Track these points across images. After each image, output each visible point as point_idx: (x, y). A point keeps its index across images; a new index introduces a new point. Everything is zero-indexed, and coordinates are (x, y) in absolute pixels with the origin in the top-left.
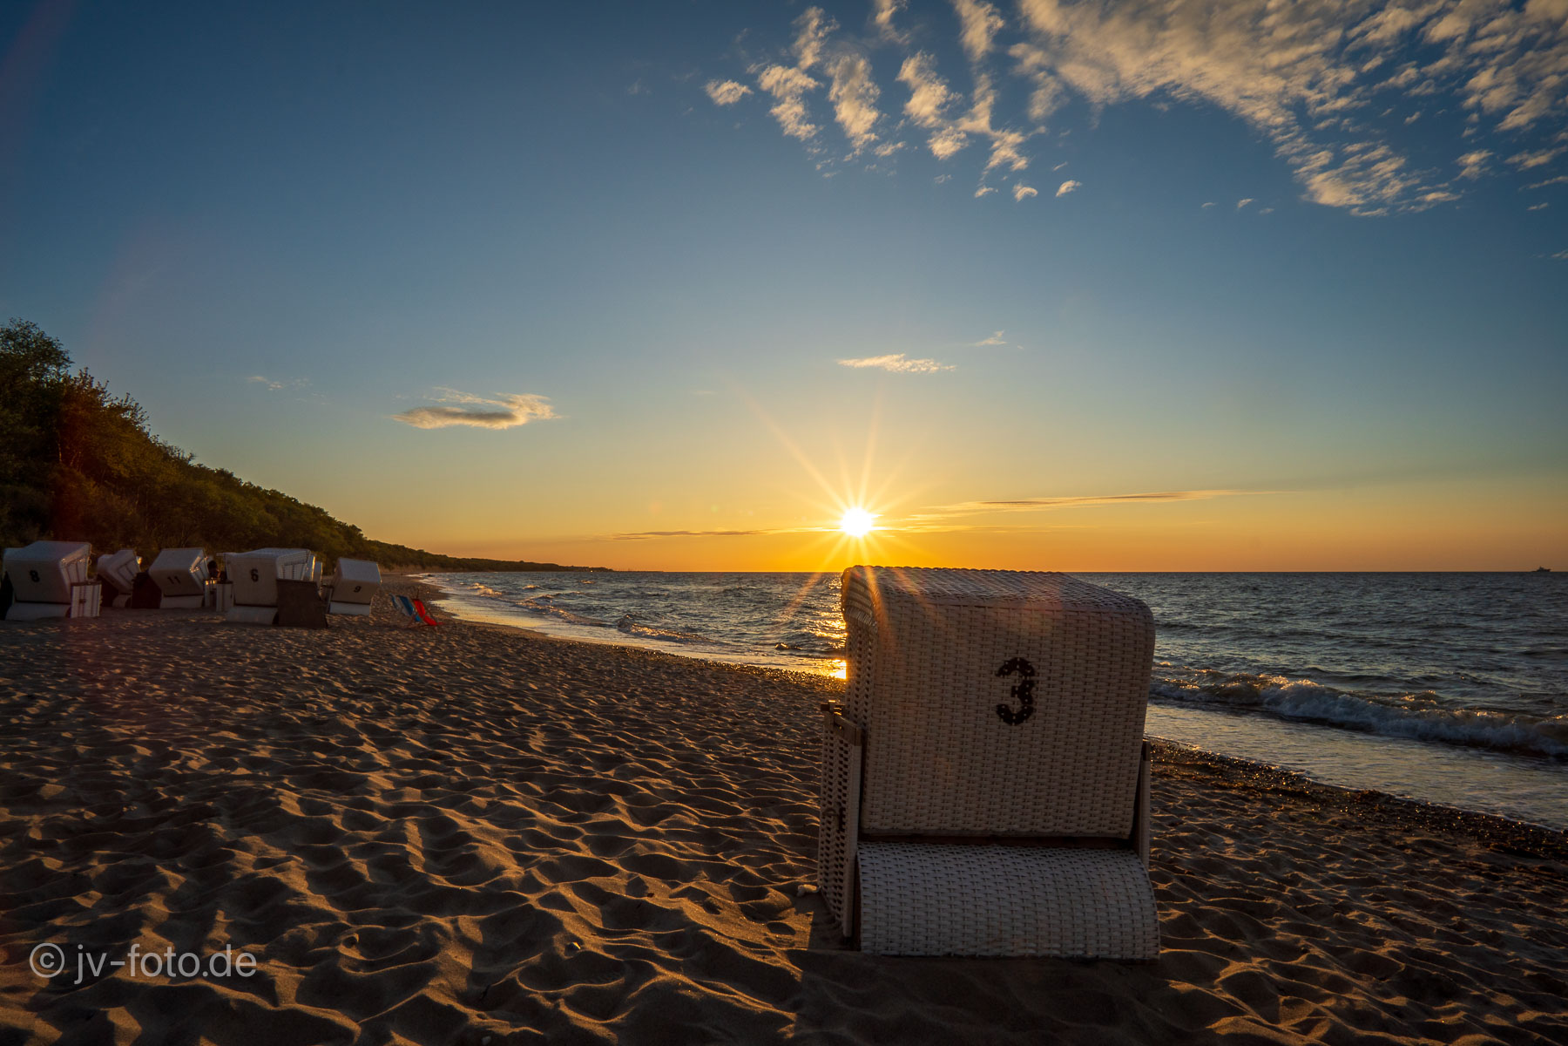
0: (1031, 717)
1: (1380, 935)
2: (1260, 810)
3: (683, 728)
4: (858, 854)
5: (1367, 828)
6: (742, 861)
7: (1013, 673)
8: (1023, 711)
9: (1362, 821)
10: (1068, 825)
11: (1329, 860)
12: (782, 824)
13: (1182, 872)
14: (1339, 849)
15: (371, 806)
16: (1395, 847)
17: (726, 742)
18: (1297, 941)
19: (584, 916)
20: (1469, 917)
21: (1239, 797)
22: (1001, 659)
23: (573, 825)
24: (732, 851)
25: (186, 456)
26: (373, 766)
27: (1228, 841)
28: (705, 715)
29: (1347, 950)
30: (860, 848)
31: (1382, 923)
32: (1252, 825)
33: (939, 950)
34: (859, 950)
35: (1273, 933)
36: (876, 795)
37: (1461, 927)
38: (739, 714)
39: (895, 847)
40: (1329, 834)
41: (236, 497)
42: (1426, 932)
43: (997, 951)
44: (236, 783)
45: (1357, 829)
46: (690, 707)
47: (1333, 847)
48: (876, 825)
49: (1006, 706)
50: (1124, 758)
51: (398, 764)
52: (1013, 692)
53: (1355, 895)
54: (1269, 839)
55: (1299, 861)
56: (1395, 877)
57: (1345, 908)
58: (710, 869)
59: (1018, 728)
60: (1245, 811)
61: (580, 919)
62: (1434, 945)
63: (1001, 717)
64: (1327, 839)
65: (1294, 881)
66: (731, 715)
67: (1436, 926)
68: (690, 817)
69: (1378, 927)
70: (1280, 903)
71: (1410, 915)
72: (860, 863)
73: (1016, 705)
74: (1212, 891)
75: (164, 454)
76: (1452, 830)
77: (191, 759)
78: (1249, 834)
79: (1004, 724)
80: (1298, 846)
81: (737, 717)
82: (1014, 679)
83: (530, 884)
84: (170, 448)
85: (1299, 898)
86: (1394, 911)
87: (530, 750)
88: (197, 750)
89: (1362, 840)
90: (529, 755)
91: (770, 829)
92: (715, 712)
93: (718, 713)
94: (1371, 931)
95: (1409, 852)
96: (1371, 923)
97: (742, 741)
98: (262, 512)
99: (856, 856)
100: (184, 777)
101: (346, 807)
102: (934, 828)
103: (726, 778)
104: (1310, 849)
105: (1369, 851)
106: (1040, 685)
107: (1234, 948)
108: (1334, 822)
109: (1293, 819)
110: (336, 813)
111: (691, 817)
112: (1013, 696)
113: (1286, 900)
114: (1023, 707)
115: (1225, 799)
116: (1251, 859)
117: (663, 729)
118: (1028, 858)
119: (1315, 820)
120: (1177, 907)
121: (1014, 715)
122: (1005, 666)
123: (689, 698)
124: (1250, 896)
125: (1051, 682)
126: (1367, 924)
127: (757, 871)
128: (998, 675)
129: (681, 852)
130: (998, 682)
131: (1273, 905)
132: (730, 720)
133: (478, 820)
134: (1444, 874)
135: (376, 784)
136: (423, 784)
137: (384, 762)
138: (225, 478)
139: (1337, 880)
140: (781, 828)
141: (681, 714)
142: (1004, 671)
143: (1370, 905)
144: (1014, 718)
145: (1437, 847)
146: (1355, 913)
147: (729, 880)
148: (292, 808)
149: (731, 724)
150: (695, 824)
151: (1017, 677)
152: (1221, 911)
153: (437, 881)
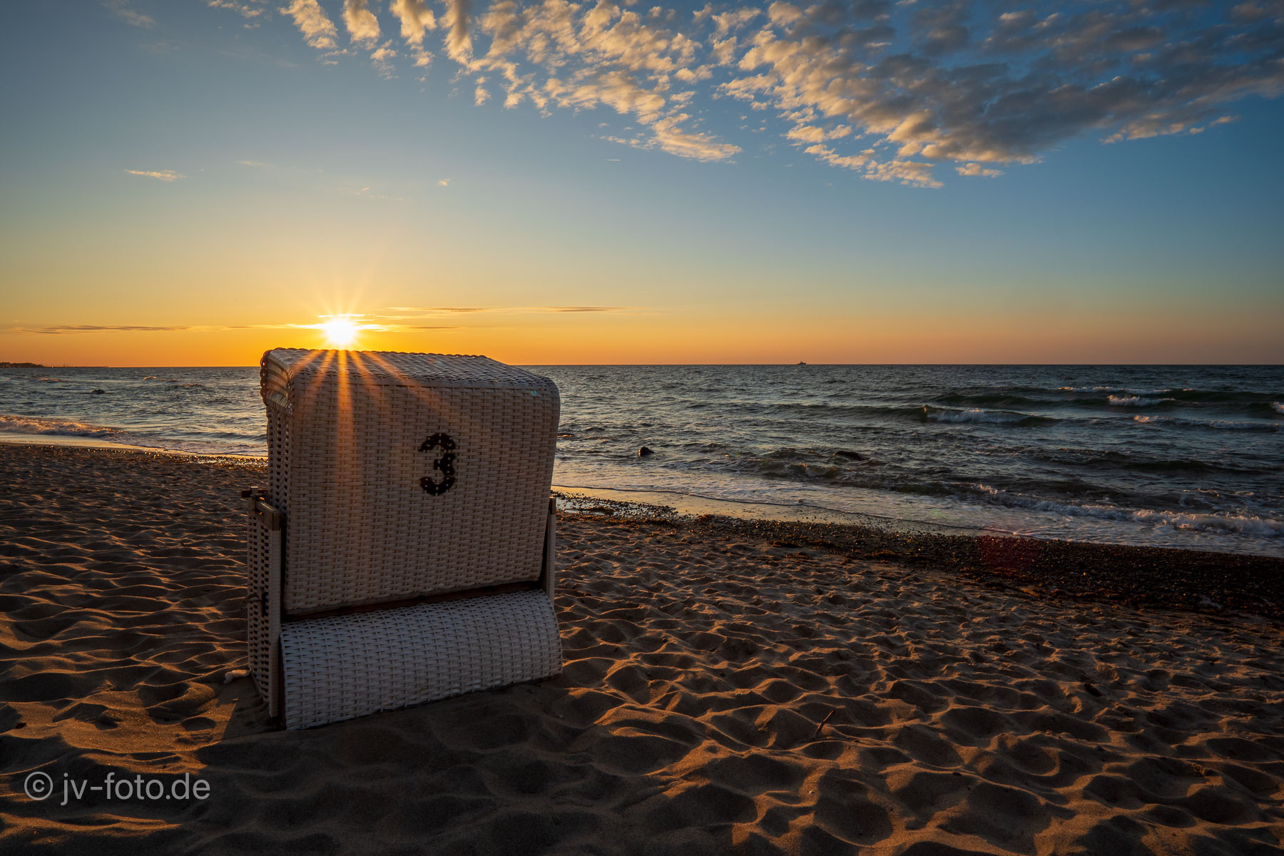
0: (453, 487)
1: (712, 618)
2: (638, 538)
3: (109, 525)
4: (282, 636)
5: (705, 542)
6: (160, 659)
7: (435, 448)
8: (445, 481)
9: (701, 537)
10: (488, 576)
11: (681, 568)
12: (216, 611)
13: (582, 595)
14: (687, 559)
16: (721, 552)
17: (162, 535)
18: (660, 634)
20: (763, 594)
21: (624, 530)
22: (423, 435)
24: (151, 650)
27: (616, 564)
28: (143, 509)
29: (690, 634)
30: (283, 630)
31: (713, 609)
32: (632, 550)
33: (368, 709)
34: (285, 728)
35: (643, 631)
36: (299, 576)
37: (758, 602)
38: (185, 504)
39: (321, 623)
40: (681, 550)
42: (738, 610)
43: (424, 698)
45: (699, 543)
46: (125, 502)
47: (684, 559)
48: (301, 605)
49: (430, 478)
50: (535, 514)
52: (436, 465)
53: (697, 592)
54: (643, 559)
55: (662, 572)
56: (721, 574)
57: (690, 602)
58: (114, 675)
59: (441, 497)
60: (627, 539)
62: (743, 619)
63: (425, 489)
64: (680, 553)
65: (657, 589)
66: (175, 506)
67: (744, 604)
68: (100, 622)
69: (711, 612)
70: (649, 607)
71: (730, 600)
72: (284, 645)
73: (438, 477)
74: (603, 606)
76: (752, 535)
78: (630, 557)
79: (428, 495)
80: (662, 561)
81: (182, 508)
82: (437, 453)
85: (662, 600)
86: (720, 598)
89: (701, 551)
91: (201, 618)
92: (154, 506)
93: (158, 506)
94: (706, 617)
95: (729, 554)
96: (707, 611)
97: (183, 531)
99: (280, 639)
102: (362, 598)
103: (154, 572)
104: (669, 562)
105: (705, 558)
106: (460, 458)
107: (617, 649)
108: (684, 540)
109: (659, 542)
111: (102, 622)
112: (435, 468)
113: (654, 604)
114: (445, 478)
115: (614, 533)
116: (631, 576)
117: (85, 529)
118: (452, 611)
119: (673, 541)
120: (577, 624)
121: (437, 486)
122: (427, 442)
123: (126, 493)
124: (630, 606)
125: (471, 454)
126: (704, 612)
127: (178, 666)
128: (421, 450)
129: (81, 663)
130: (421, 457)
131: (645, 609)
132: (171, 512)
134: (749, 567)
139: (687, 583)
140: (214, 615)
141: (111, 511)
142: (428, 445)
143: (706, 597)
144: (437, 488)
145: (745, 548)
146: (697, 605)
147: (141, 684)
149: (171, 515)
150: (106, 628)
151: (439, 451)
152: (609, 621)
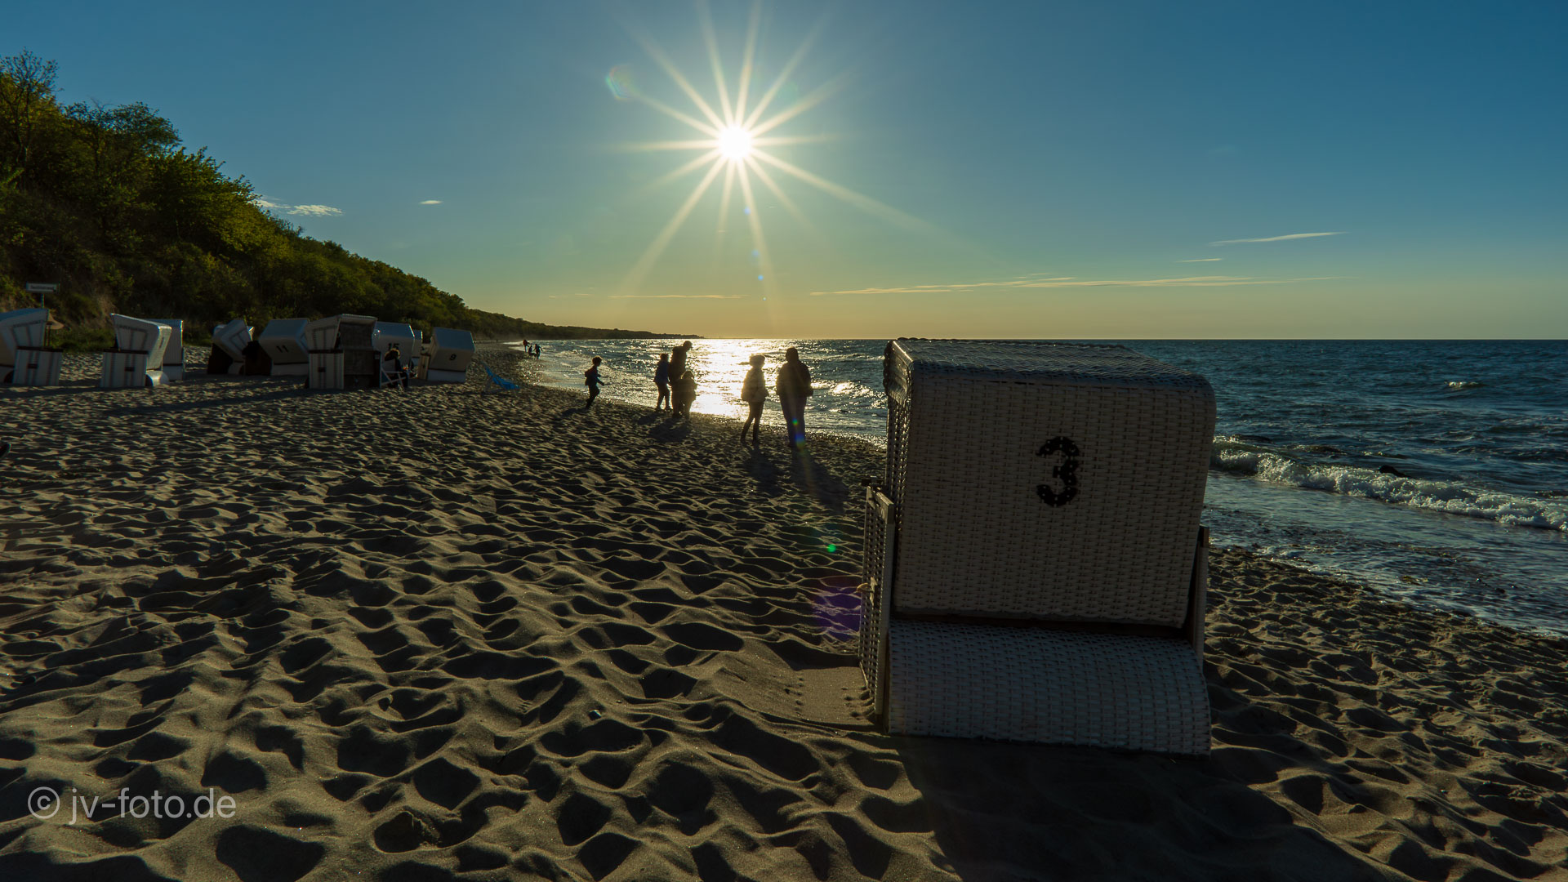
0: (1075, 499)
4: (890, 632)
7: (1056, 453)
8: (1066, 492)
10: (1114, 610)
15: (428, 570)
19: (613, 684)
22: (1043, 437)
23: (621, 592)
25: (295, 229)
26: (436, 530)
30: (892, 626)
33: (970, 732)
34: (887, 728)
39: (928, 627)
41: (344, 269)
43: (1031, 736)
44: (305, 546)
48: (910, 603)
49: (1047, 486)
50: (1179, 544)
51: (466, 528)
52: (1055, 473)
59: (1060, 509)
61: (610, 688)
63: (1042, 497)
68: (739, 585)
72: (892, 641)
73: (1058, 486)
75: (275, 227)
77: (267, 521)
79: (1045, 505)
82: (1057, 459)
83: (567, 649)
84: (281, 221)
87: (594, 516)
88: (275, 513)
90: (591, 521)
98: (368, 283)
99: (888, 635)
100: (260, 540)
101: (404, 571)
102: (970, 609)
106: (1084, 466)
110: (393, 576)
112: (1055, 476)
114: (1066, 488)
121: (1056, 496)
122: (1047, 445)
125: (1098, 463)
128: (1039, 454)
129: (726, 621)
130: (1039, 461)
133: (528, 586)
135: (435, 547)
136: (482, 548)
137: (451, 526)
138: (333, 251)
142: (1046, 450)
144: (1056, 499)
148: (352, 571)
150: (745, 592)
151: (1060, 457)
153: (478, 645)
